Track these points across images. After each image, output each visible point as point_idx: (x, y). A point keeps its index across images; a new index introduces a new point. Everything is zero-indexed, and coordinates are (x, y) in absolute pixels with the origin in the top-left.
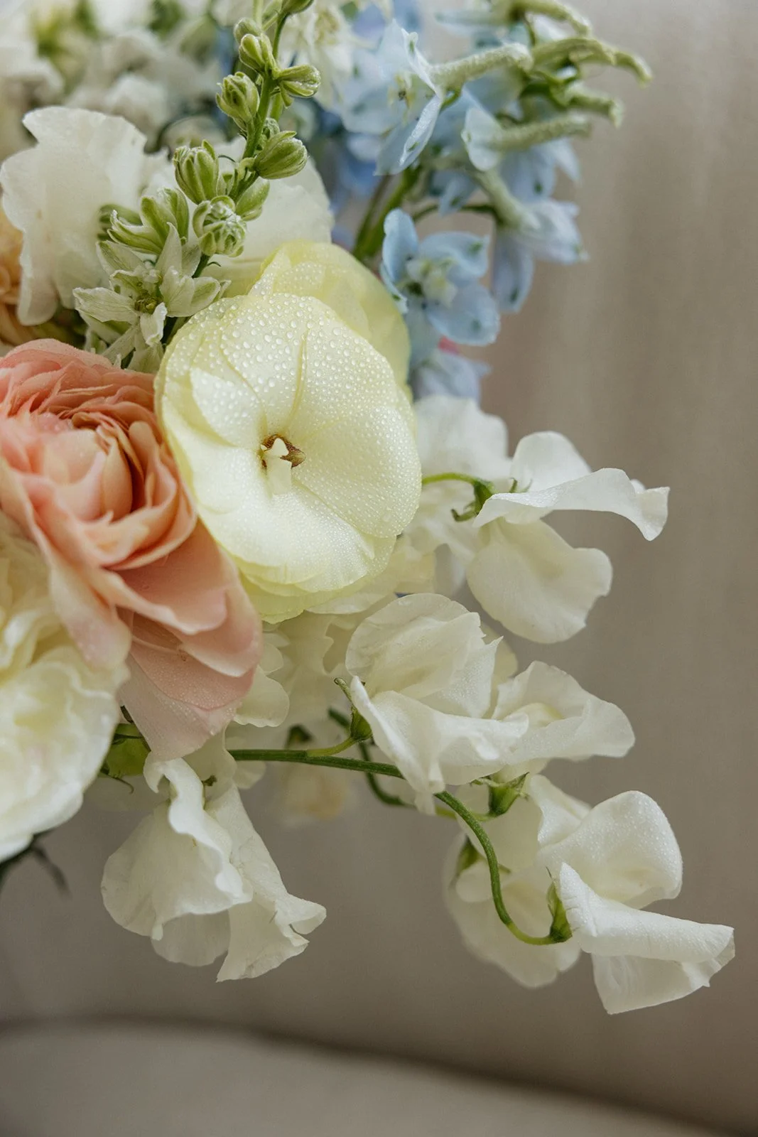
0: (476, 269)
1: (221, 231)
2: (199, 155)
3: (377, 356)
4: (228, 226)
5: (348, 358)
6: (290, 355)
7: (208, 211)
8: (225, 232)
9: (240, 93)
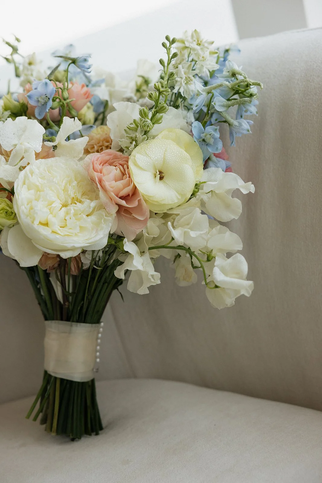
0: (217, 135)
1: (146, 124)
2: (143, 109)
3: (186, 153)
4: (147, 123)
5: (178, 154)
6: (162, 152)
7: (143, 120)
8: (146, 125)
9: (151, 95)
